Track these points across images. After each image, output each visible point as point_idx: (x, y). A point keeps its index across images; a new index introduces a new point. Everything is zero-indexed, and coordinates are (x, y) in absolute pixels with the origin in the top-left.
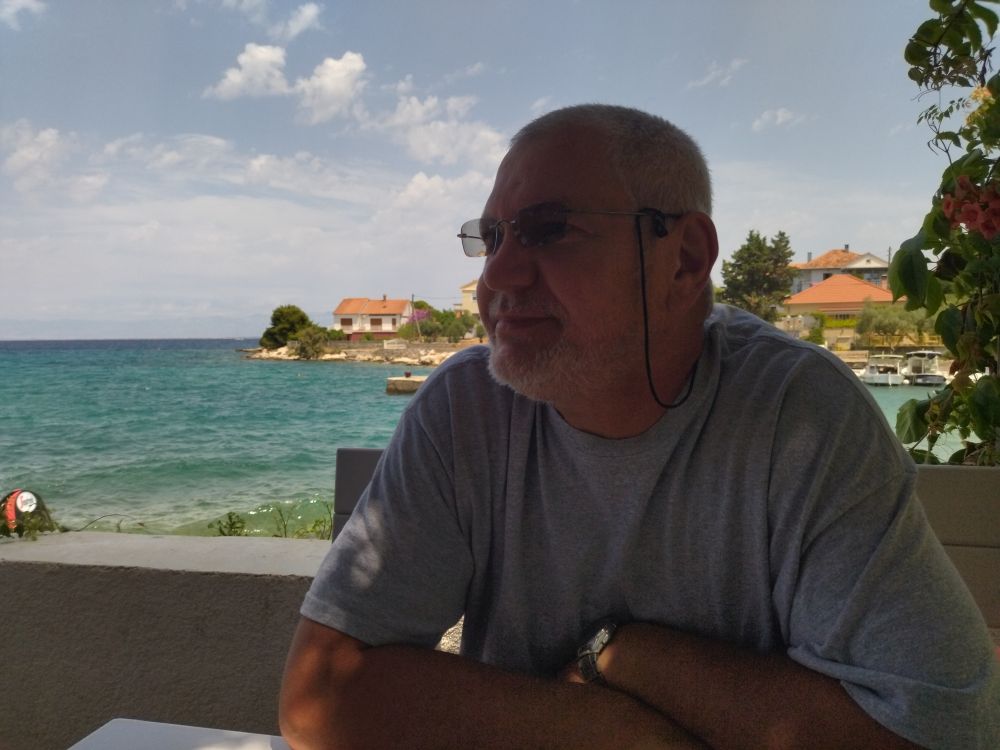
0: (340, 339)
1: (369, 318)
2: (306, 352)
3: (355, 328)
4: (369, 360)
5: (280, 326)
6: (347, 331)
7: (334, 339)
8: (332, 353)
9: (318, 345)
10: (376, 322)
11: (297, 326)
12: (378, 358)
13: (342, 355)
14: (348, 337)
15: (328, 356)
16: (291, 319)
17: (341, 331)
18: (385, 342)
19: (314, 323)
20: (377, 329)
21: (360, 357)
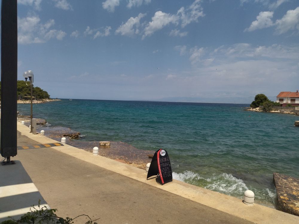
0: (278, 106)
1: (290, 99)
2: (266, 109)
3: (285, 102)
4: (289, 113)
5: (257, 101)
6: (281, 103)
7: (276, 106)
8: (275, 110)
9: (270, 107)
10: (293, 100)
11: (263, 101)
12: (292, 113)
13: (279, 111)
14: (282, 105)
15: (273, 111)
16: (261, 99)
17: (279, 103)
18: (296, 108)
19: (269, 100)
20: (293, 103)
21: (285, 112)
